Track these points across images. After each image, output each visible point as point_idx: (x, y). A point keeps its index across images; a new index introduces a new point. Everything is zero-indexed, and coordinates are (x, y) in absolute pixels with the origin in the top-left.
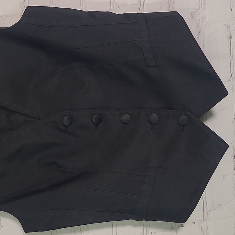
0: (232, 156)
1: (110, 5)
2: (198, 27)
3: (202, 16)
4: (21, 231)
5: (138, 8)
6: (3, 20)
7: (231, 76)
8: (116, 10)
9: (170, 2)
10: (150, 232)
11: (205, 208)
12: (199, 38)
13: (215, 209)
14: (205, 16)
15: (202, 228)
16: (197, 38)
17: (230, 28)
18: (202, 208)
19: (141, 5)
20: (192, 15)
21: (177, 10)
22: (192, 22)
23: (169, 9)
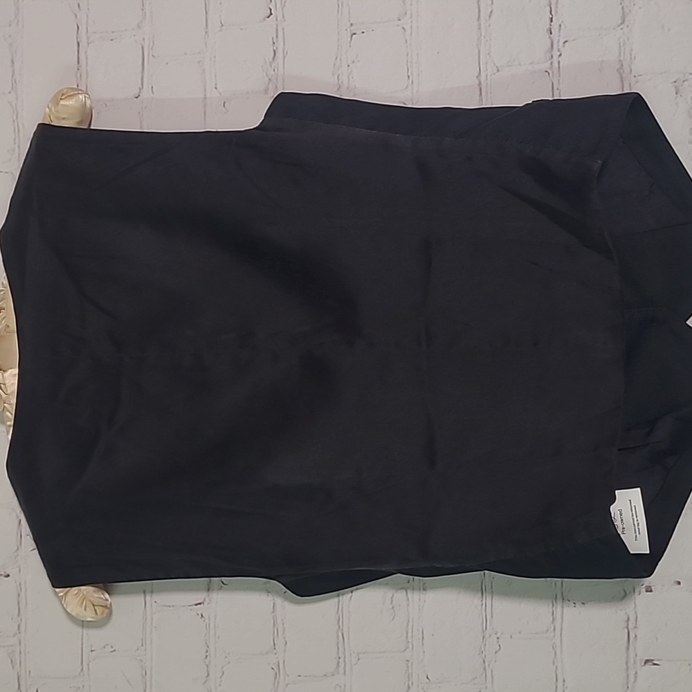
1: (477, 64)
5: (546, 71)
6: (225, 102)
8: (491, 75)
9: (622, 55)
19: (551, 63)
20: (676, 87)
21: (640, 75)
22: (677, 104)
23: (620, 73)
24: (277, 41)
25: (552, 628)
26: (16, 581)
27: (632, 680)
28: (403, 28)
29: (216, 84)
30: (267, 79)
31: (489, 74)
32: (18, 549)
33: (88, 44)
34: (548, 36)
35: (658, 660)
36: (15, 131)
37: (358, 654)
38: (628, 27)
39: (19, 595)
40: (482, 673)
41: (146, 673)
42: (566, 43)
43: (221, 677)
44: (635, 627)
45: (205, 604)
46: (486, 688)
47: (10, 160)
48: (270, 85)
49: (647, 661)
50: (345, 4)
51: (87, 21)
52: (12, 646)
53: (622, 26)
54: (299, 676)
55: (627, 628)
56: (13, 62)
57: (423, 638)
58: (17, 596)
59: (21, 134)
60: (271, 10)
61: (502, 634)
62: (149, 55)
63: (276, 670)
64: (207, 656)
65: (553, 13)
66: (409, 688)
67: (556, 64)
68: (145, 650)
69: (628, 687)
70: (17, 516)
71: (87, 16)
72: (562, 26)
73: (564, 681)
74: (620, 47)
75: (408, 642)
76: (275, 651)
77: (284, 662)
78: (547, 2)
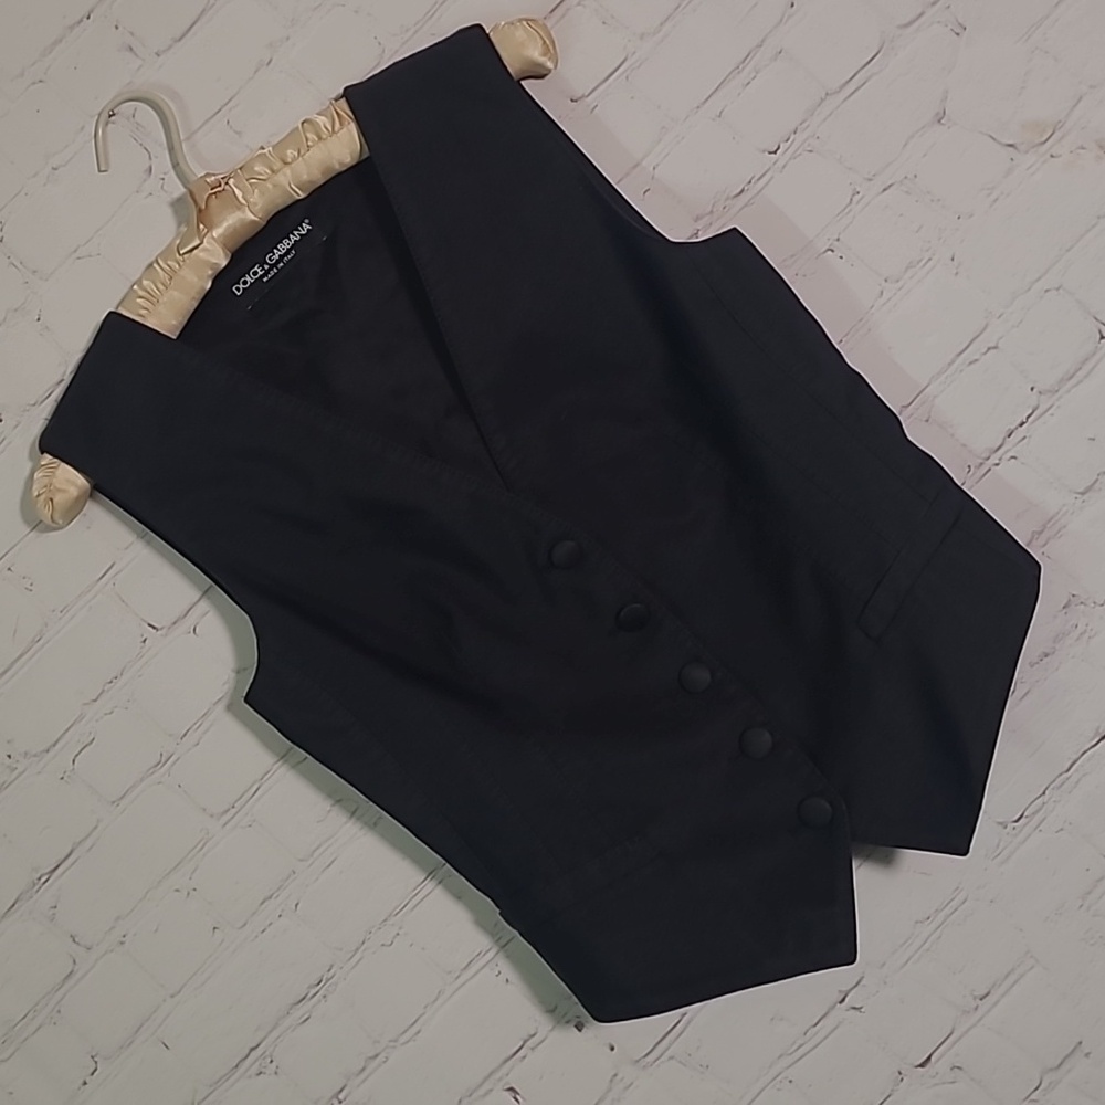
0: (840, 991)
1: (914, 395)
2: (1054, 642)
3: (1089, 628)
5: (969, 467)
6: (649, 190)
7: (1017, 821)
8: (916, 418)
9: (1051, 523)
10: (498, 969)
11: (666, 1041)
12: (1032, 666)
13: (684, 1065)
14: (1096, 634)
15: (615, 1075)
18: (664, 1034)
19: (981, 464)
20: (1069, 600)
21: (1048, 557)
22: (1055, 617)
23: (1033, 537)
24: (755, 183)
25: (457, 974)
27: (482, 1091)
28: (882, 292)
29: (658, 165)
30: (709, 210)
31: (915, 416)
32: (36, 404)
34: (1003, 435)
35: (523, 1098)
36: (428, 13)
37: (254, 821)
38: (1084, 501)
40: (350, 952)
41: (39, 640)
42: (1013, 460)
43: (106, 714)
44: (532, 1049)
45: (159, 632)
46: (341, 968)
47: (396, 33)
48: (706, 218)
49: (511, 1089)
50: (852, 214)
53: (1078, 496)
54: (179, 786)
55: (525, 1042)
57: (330, 865)
60: (779, 148)
61: (406, 934)
62: (624, 72)
63: (164, 759)
64: (111, 682)
65: (1030, 420)
66: (270, 897)
67: (984, 469)
68: (60, 619)
69: (470, 1095)
70: (65, 373)
72: (1025, 441)
73: (419, 1032)
74: (1058, 513)
75: (312, 855)
76: (179, 741)
77: (178, 759)
78: (1034, 404)
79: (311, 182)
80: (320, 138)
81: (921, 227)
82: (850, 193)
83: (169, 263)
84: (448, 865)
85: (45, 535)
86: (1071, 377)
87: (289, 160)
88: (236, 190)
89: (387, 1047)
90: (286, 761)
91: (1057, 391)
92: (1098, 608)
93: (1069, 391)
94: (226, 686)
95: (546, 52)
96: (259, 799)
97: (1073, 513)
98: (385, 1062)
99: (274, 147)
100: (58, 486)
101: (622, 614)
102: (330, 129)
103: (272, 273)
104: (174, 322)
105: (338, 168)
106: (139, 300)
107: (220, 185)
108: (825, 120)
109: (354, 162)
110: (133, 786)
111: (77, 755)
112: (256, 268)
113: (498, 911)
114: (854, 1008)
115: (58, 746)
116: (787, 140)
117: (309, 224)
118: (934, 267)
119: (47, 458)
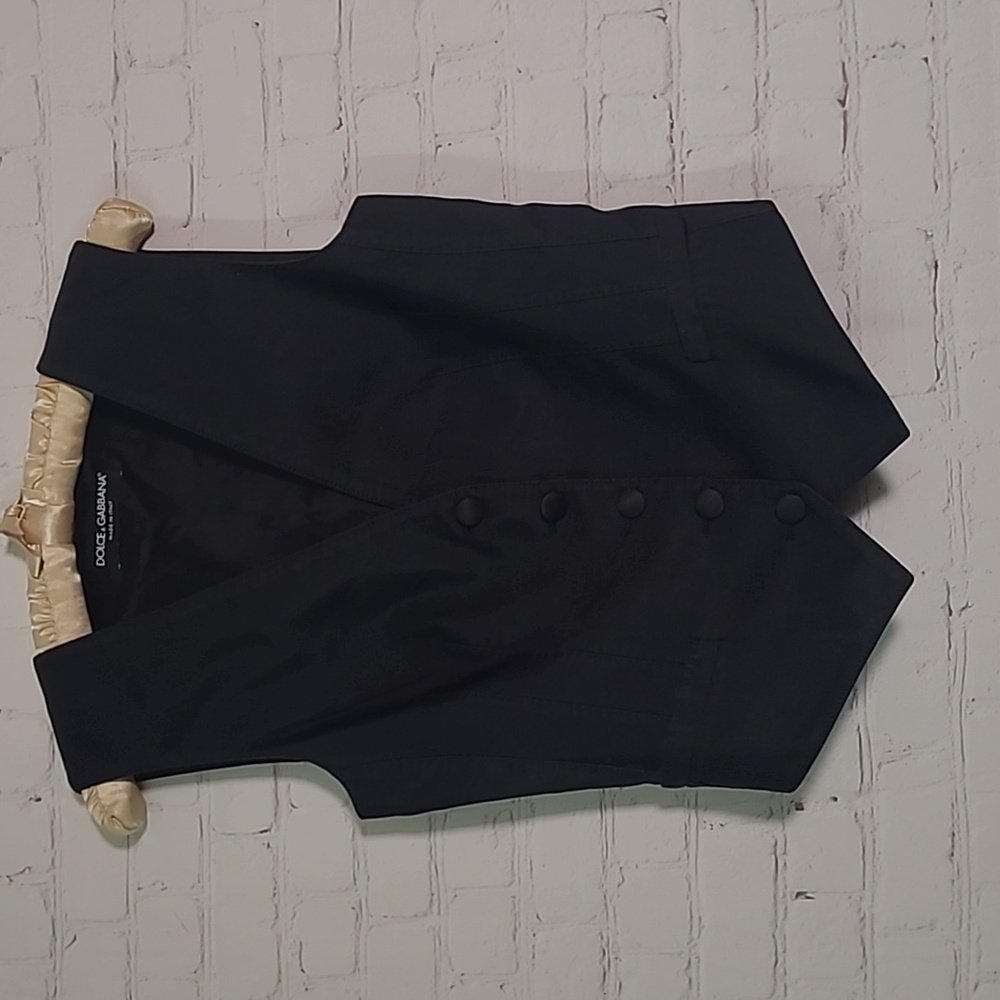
0: (943, 608)
1: (586, 181)
2: (840, 239)
3: (852, 206)
4: (346, 821)
5: (667, 187)
6: (288, 230)
7: (938, 378)
8: (602, 193)
9: (757, 167)
10: (708, 823)
11: (865, 758)
12: (842, 270)
13: (893, 761)
14: (860, 206)
15: (856, 815)
16: (839, 269)
17: (934, 239)
19: (673, 177)
20: (821, 203)
21: (779, 190)
22: (823, 223)
23: (755, 187)
24: (349, 156)
25: (686, 855)
26: (48, 806)
27: (781, 916)
28: (498, 139)
29: (278, 209)
30: (338, 202)
31: (600, 192)
32: (50, 767)
33: (128, 164)
34: (668, 145)
35: (813, 893)
36: (42, 269)
37: (455, 890)
38: (762, 132)
39: (52, 823)
40: (603, 912)
41: (203, 915)
42: (690, 154)
43: (292, 919)
44: (785, 853)
45: (272, 831)
46: (608, 928)
47: (37, 302)
48: (342, 209)
49: (799, 894)
50: (428, 111)
51: (126, 137)
52: (45, 883)
53: (756, 132)
54: (385, 917)
55: (775, 853)
56: (39, 188)
57: (531, 869)
58: (49, 824)
59: (50, 273)
60: (340, 120)
61: (626, 862)
62: (198, 176)
63: (358, 910)
64: (275, 894)
65: (674, 117)
66: (516, 929)
67: (678, 179)
68: (203, 887)
69: (776, 926)
71: (126, 131)
72: (685, 133)
73: (700, 919)
74: (754, 157)
75: (514, 875)
76: (355, 888)
77: (367, 901)
78: (666, 105)
79: (73, 448)
80: (50, 415)
81: (479, 73)
82: (414, 99)
83: (37, 590)
84: (606, 790)
85: (139, 843)
86: (671, 66)
87: (45, 449)
88: (31, 501)
89: (690, 951)
90: (435, 830)
91: (672, 82)
92: (844, 188)
93: (679, 74)
94: (349, 821)
95: (133, 214)
96: (443, 871)
97: (764, 147)
98: (699, 962)
99: (29, 451)
100: (108, 803)
101: (544, 512)
102: (51, 403)
103: (111, 530)
104: (78, 624)
105: (82, 421)
106: (42, 634)
107: (22, 509)
108: (351, 72)
109: (89, 407)
110: (357, 947)
111: (301, 965)
112: (98, 537)
113: (659, 786)
114: (963, 609)
115: (283, 971)
116: (341, 109)
117: (102, 475)
118: (513, 89)
119: (85, 793)
